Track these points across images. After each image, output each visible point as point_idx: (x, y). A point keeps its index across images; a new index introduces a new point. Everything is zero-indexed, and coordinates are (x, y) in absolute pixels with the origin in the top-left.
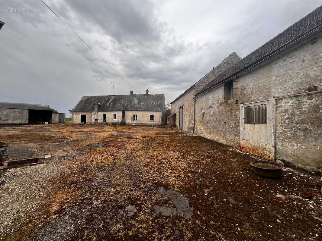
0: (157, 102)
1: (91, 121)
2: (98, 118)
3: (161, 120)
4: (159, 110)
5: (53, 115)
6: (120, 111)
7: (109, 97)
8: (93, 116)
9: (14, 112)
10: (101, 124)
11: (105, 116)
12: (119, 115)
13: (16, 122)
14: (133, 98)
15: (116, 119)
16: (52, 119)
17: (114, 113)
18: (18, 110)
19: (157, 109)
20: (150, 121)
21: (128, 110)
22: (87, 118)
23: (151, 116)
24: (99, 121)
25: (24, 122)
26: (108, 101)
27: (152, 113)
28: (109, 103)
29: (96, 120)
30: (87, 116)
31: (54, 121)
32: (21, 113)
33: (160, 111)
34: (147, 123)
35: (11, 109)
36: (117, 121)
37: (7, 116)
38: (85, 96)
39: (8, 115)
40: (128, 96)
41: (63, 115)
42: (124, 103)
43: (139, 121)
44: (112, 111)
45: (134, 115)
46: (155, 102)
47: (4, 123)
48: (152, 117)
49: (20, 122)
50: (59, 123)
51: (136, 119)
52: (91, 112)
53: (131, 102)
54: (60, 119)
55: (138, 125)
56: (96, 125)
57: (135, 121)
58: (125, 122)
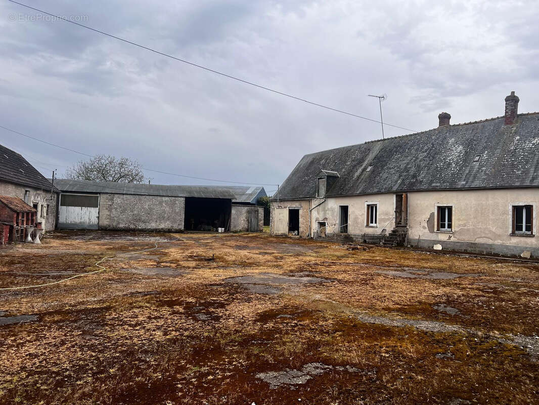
1: (310, 229)
2: (326, 219)
5: (233, 211)
6: (388, 192)
7: (369, 146)
8: (315, 214)
9: (161, 203)
10: (330, 239)
11: (344, 210)
12: (386, 206)
13: (162, 226)
14: (445, 138)
15: (376, 223)
16: (232, 220)
17: (372, 201)
18: (167, 199)
20: (513, 234)
21: (418, 187)
22: (301, 220)
23: (517, 210)
24: (329, 230)
25: (176, 227)
26: (361, 162)
27: (523, 199)
28: (363, 167)
29: (322, 224)
30: (301, 212)
32: (173, 205)
34: (498, 242)
35: (156, 197)
36: (378, 232)
37: (149, 212)
38: (308, 153)
39: (151, 209)
40: (428, 134)
41: (258, 211)
42: (408, 164)
43: (461, 232)
44: (364, 194)
45: (439, 207)
47: (144, 227)
48: (523, 216)
49: (170, 227)
50: (247, 230)
51: (450, 226)
52: (310, 201)
53: (434, 158)
54: (249, 221)
55: (457, 248)
56: (321, 240)
57: (444, 232)
58: (405, 235)
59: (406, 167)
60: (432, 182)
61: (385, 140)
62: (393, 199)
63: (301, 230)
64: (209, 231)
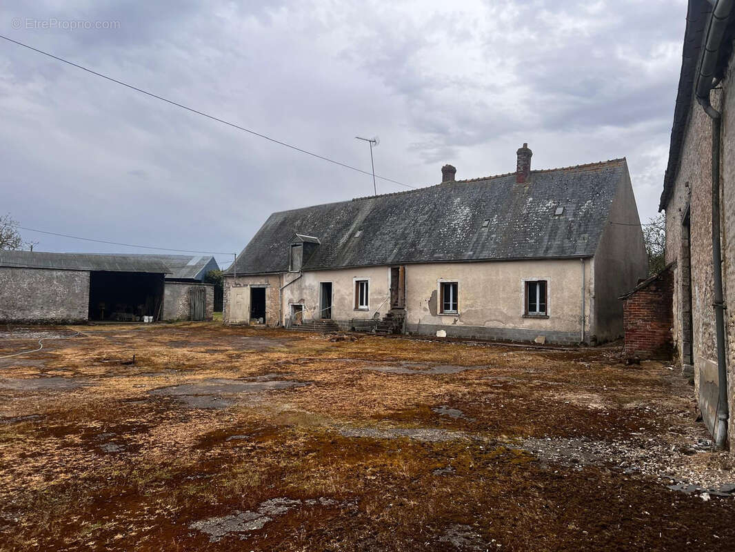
0: (571, 208)
1: (281, 315)
2: (302, 300)
3: (589, 312)
4: (579, 253)
5: (167, 292)
6: (382, 265)
7: (358, 204)
8: (287, 294)
9: (50, 280)
10: (309, 328)
11: (327, 288)
12: (379, 282)
13: (52, 315)
14: (449, 197)
15: (367, 304)
16: (165, 305)
17: (362, 276)
18: (59, 273)
19: (567, 244)
20: (526, 316)
21: (418, 258)
22: (268, 302)
23: (530, 286)
24: (307, 315)
25: (75, 315)
26: (347, 225)
27: (536, 272)
28: (350, 232)
29: (297, 308)
30: (268, 292)
31: (170, 314)
32: (69, 283)
33: (586, 259)
34: (510, 326)
35: (41, 271)
36: (370, 316)
37: (30, 294)
38: (276, 212)
39: (33, 290)
40: (430, 191)
41: (204, 291)
42: (405, 229)
43: (468, 314)
44: (352, 267)
45: (442, 284)
46: (559, 211)
47: (21, 318)
48: (536, 294)
49: (65, 316)
50: (189, 319)
51: (455, 307)
52: (281, 277)
53: (436, 221)
54: (191, 305)
55: (463, 335)
56: (296, 329)
57: (449, 315)
58: (403, 319)
59: (403, 233)
60: (434, 252)
61: (377, 197)
62: (388, 274)
63: (268, 316)
64: (129, 321)
